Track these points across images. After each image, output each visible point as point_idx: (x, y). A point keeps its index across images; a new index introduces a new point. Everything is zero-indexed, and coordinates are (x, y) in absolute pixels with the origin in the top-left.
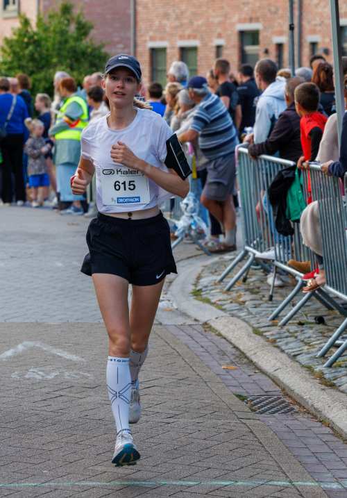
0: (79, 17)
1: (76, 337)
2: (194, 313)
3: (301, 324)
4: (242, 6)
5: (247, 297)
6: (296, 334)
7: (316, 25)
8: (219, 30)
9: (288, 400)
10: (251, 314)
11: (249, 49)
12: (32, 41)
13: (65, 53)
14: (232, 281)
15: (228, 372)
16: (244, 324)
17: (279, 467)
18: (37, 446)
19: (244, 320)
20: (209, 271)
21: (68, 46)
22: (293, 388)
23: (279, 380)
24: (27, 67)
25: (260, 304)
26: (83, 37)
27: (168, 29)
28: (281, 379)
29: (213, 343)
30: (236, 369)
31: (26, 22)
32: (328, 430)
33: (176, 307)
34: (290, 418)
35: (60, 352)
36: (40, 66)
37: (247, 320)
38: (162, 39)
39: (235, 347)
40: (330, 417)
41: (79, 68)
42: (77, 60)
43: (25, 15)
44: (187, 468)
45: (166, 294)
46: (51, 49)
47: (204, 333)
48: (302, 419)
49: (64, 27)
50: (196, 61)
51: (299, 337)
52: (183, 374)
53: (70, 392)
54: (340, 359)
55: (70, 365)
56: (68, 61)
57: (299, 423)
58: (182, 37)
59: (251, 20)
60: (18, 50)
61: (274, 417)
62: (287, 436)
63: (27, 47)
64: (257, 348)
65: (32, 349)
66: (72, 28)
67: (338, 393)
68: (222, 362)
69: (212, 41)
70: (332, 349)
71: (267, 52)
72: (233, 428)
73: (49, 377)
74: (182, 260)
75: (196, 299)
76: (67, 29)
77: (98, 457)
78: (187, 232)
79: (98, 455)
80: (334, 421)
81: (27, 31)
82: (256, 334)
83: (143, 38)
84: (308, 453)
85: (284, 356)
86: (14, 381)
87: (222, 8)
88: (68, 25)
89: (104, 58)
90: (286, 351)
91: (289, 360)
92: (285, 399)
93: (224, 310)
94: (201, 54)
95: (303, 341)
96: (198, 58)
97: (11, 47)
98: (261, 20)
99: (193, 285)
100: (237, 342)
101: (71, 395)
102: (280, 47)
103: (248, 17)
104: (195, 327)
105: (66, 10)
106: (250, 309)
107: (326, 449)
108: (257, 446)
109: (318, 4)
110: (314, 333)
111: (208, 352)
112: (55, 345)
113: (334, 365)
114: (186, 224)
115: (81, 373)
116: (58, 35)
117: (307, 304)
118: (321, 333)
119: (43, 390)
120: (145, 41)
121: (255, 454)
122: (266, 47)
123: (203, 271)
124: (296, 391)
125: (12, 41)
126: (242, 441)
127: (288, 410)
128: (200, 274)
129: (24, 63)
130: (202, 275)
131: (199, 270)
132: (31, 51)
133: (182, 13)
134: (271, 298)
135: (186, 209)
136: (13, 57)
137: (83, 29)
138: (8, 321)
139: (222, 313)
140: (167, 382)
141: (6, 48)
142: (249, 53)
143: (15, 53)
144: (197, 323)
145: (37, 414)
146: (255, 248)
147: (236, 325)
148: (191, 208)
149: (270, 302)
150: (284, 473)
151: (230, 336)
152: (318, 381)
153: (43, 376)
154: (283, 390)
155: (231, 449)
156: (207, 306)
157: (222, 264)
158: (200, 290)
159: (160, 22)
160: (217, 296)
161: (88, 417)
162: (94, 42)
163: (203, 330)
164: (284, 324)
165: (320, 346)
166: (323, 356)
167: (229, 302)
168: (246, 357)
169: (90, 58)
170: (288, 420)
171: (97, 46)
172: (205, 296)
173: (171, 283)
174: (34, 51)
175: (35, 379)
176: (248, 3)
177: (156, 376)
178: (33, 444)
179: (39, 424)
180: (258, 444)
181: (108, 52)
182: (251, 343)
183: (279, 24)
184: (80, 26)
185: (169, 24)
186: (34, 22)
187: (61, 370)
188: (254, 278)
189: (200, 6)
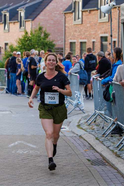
0: (45, 31)
3: (112, 136)
4: (102, 28)
5: (95, 127)
6: (110, 140)
8: (94, 36)
9: (104, 161)
10: (96, 133)
11: (104, 43)
12: (29, 39)
13: (39, 44)
14: (90, 122)
15: (85, 152)
16: (93, 136)
17: (98, 182)
19: (93, 135)
20: (83, 119)
21: (41, 41)
22: (106, 157)
24: (27, 49)
25: (99, 130)
26: (46, 38)
27: (76, 36)
28: (103, 154)
29: (82, 142)
30: (88, 151)
31: (27, 33)
32: (116, 171)
33: (71, 130)
35: (29, 145)
36: (31, 48)
37: (94, 135)
38: (74, 39)
39: (89, 144)
41: (45, 49)
42: (44, 46)
43: (26, 30)
44: (67, 182)
45: (68, 126)
47: (79, 139)
48: (108, 167)
49: (40, 35)
50: (86, 47)
52: (70, 152)
53: (31, 157)
54: (123, 148)
55: (32, 149)
56: (41, 46)
57: (107, 169)
58: (81, 39)
59: (105, 33)
60: (24, 42)
61: (99, 167)
62: (102, 173)
63: (27, 42)
64: (96, 144)
65: (20, 143)
66: (42, 35)
67: (121, 159)
68: (84, 149)
69: (91, 40)
71: (110, 44)
72: (84, 170)
73: (24, 152)
75: (78, 128)
76: (41, 35)
77: (38, 178)
78: (77, 105)
80: (118, 168)
81: (27, 36)
82: (97, 139)
83: (68, 39)
84: (108, 178)
85: (105, 147)
86: (13, 154)
87: (95, 28)
88: (41, 34)
89: (53, 45)
90: (106, 145)
91: (106, 148)
93: (87, 131)
95: (112, 142)
97: (21, 41)
98: (108, 33)
100: (90, 142)
102: (115, 42)
103: (104, 32)
105: (40, 29)
106: (96, 131)
107: (114, 177)
110: (116, 139)
111: (80, 145)
112: (28, 142)
113: (121, 150)
114: (76, 103)
115: (36, 151)
116: (38, 38)
118: (118, 139)
119: (22, 157)
120: (68, 40)
121: (90, 178)
123: (81, 118)
124: (107, 158)
125: (21, 39)
126: (86, 174)
127: (104, 164)
128: (80, 120)
129: (26, 47)
130: (81, 120)
131: (80, 118)
132: (28, 43)
135: (77, 97)
137: (46, 35)
138: (13, 134)
139: (86, 133)
140: (64, 155)
141: (20, 42)
142: (104, 44)
143: (23, 44)
144: (77, 136)
145: (19, 164)
147: (90, 136)
148: (79, 97)
149: (103, 129)
150: (99, 184)
151: (88, 140)
152: (115, 155)
153: (23, 152)
154: (103, 158)
155: (82, 176)
156: (82, 130)
157: (88, 116)
158: (80, 125)
159: (74, 33)
160: (85, 127)
162: (50, 40)
164: (106, 136)
166: (118, 147)
167: (89, 129)
168: (93, 147)
169: (49, 46)
170: (103, 168)
171: (51, 42)
172: (81, 126)
173: (70, 122)
174: (29, 43)
175: (20, 153)
176: (104, 27)
177: (61, 153)
178: (16, 174)
179: (19, 168)
180: (91, 175)
181: (55, 43)
182: (94, 143)
183: (114, 34)
184: (45, 35)
185: (77, 34)
186: (29, 33)
187: (29, 150)
188: (98, 121)
189: (87, 28)
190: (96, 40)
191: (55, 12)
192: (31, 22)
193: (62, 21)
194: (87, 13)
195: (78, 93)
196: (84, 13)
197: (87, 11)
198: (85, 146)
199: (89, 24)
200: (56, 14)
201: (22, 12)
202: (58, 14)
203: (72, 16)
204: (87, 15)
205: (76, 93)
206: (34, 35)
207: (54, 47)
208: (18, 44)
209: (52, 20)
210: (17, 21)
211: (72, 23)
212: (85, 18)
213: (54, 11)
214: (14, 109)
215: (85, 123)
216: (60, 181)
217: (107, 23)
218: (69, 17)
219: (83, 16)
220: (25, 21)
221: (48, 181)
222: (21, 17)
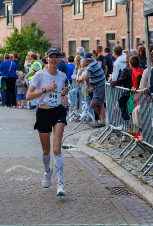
0: (39, 28)
1: (37, 163)
2: (87, 153)
3: (133, 157)
4: (108, 23)
5: (110, 146)
6: (131, 162)
7: (139, 31)
8: (98, 33)
9: (127, 189)
10: (112, 153)
11: (111, 41)
12: (19, 38)
13: (32, 43)
14: (104, 139)
15: (102, 178)
17: (123, 217)
18: (21, 209)
19: (109, 156)
20: (94, 135)
21: (34, 40)
22: (129, 184)
23: (123, 181)
24: (17, 49)
25: (115, 149)
26: (40, 37)
27: (76, 33)
28: (124, 180)
29: (96, 166)
30: (105, 176)
31: (16, 30)
32: (144, 202)
33: (80, 150)
34: (128, 197)
35: (31, 169)
36: (22, 49)
38: (74, 37)
39: (105, 167)
40: (145, 196)
41: (39, 50)
42: (38, 46)
43: (16, 27)
44: (84, 218)
45: (76, 145)
46: (27, 41)
47: (92, 162)
48: (133, 197)
49: (32, 32)
50: (88, 47)
51: (132, 163)
52: (83, 178)
53: (35, 186)
54: (149, 172)
55: (35, 175)
56: (34, 47)
57: (132, 199)
58: (82, 36)
59: (111, 29)
60: (13, 42)
61: (121, 196)
62: (127, 205)
63: (17, 41)
64: (114, 167)
65: (19, 168)
66: (36, 33)
67: (148, 186)
68: (99, 173)
69: (95, 38)
70: (146, 168)
71: (118, 42)
72: (104, 201)
73: (25, 180)
74: (82, 130)
75: (89, 147)
76: (34, 33)
77: (47, 214)
78: (84, 119)
79: (46, 213)
81: (17, 34)
82: (114, 161)
83: (66, 37)
84: (135, 211)
85: (125, 171)
86: (11, 181)
87: (100, 24)
88: (34, 31)
90: (127, 169)
91: (128, 173)
92: (126, 189)
93: (100, 151)
94: (90, 44)
95: (133, 165)
96: (89, 45)
97: (10, 41)
98: (116, 29)
99: (87, 141)
100: (107, 165)
101: (36, 187)
102: (124, 40)
103: (110, 28)
104: (88, 159)
105: (33, 25)
106: (111, 151)
107: (143, 210)
108: (114, 209)
109: (140, 22)
110: (138, 161)
111: (93, 169)
112: (29, 166)
113: (147, 174)
114: (84, 115)
115: (40, 178)
116: (30, 36)
117: (135, 149)
118: (141, 161)
119: (24, 185)
120: (67, 38)
121: (113, 212)
122: (118, 40)
124: (131, 186)
125: (10, 38)
126: (107, 207)
127: (127, 194)
128: (90, 136)
129: (15, 48)
130: (91, 137)
131: (90, 135)
132: (18, 43)
133: (83, 26)
134: (120, 146)
135: (84, 109)
136: (11, 45)
137: (41, 33)
138: (9, 156)
139: (100, 153)
140: (76, 182)
141: (8, 41)
142: (110, 43)
143: (11, 43)
144: (88, 157)
145: (21, 196)
146: (113, 126)
147: (105, 158)
148: (86, 109)
149: (120, 148)
150: (125, 220)
151: (103, 162)
152: (140, 181)
153: (23, 180)
154: (125, 185)
155: (103, 210)
156: (93, 150)
157: (99, 132)
158: (90, 143)
159: (73, 30)
160: (97, 146)
161: (43, 197)
162: (45, 39)
163: (91, 160)
164: (126, 158)
165: (141, 166)
166: (142, 171)
167: (102, 148)
168: (109, 171)
169: (43, 45)
170: (127, 198)
171: (46, 40)
172: (92, 145)
173: (78, 140)
174: (20, 42)
175: (20, 181)
176: (110, 22)
177: (71, 179)
178: (19, 208)
179: (22, 200)
180: (114, 208)
181: (51, 43)
182: (111, 166)
183: (124, 31)
184: (39, 32)
185: (77, 31)
186: (20, 30)
187: (31, 177)
188: (113, 138)
189: (90, 23)
190: (101, 38)
191: (50, 5)
192: (21, 17)
193: (59, 15)
194: (90, 5)
195: (86, 103)
196: (86, 6)
197: (90, 3)
198: (101, 170)
199: (91, 19)
200: (51, 7)
201: (10, 5)
202: (54, 7)
203: (71, 9)
204: (89, 8)
205: (83, 104)
206: (26, 33)
207: (50, 47)
208: (6, 43)
209: (46, 14)
210: (3, 16)
211: (72, 18)
212: (87, 11)
213: (48, 4)
214: (5, 124)
215: (97, 141)
216: (76, 217)
217: (114, 17)
218: (68, 11)
219: (85, 9)
220: (14, 16)
221: (60, 217)
222: (8, 11)
